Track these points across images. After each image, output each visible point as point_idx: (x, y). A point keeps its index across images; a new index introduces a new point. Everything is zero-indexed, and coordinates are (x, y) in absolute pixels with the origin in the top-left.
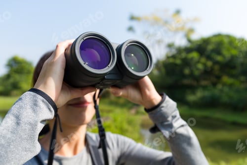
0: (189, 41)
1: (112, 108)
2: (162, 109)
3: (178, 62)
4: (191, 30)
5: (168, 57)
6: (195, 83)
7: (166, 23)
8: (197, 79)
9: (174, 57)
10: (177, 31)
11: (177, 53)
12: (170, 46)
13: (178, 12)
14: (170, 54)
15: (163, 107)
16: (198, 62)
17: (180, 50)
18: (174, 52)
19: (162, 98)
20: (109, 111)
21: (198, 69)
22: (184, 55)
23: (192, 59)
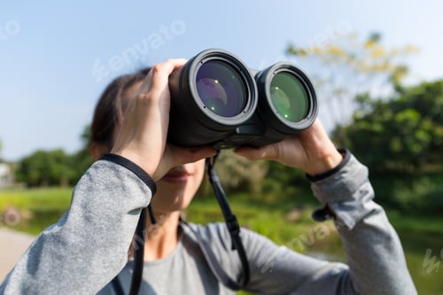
0: (399, 89)
1: (252, 210)
2: (344, 175)
3: (377, 127)
4: (403, 70)
5: (357, 120)
6: (411, 169)
7: (352, 57)
8: (415, 161)
9: (368, 119)
10: (373, 71)
11: (374, 113)
12: (361, 99)
13: (375, 38)
14: (361, 115)
15: (345, 172)
16: (417, 128)
17: (379, 107)
18: (368, 109)
19: (344, 157)
20: (247, 217)
21: (418, 141)
22: (388, 115)
23: (405, 122)
